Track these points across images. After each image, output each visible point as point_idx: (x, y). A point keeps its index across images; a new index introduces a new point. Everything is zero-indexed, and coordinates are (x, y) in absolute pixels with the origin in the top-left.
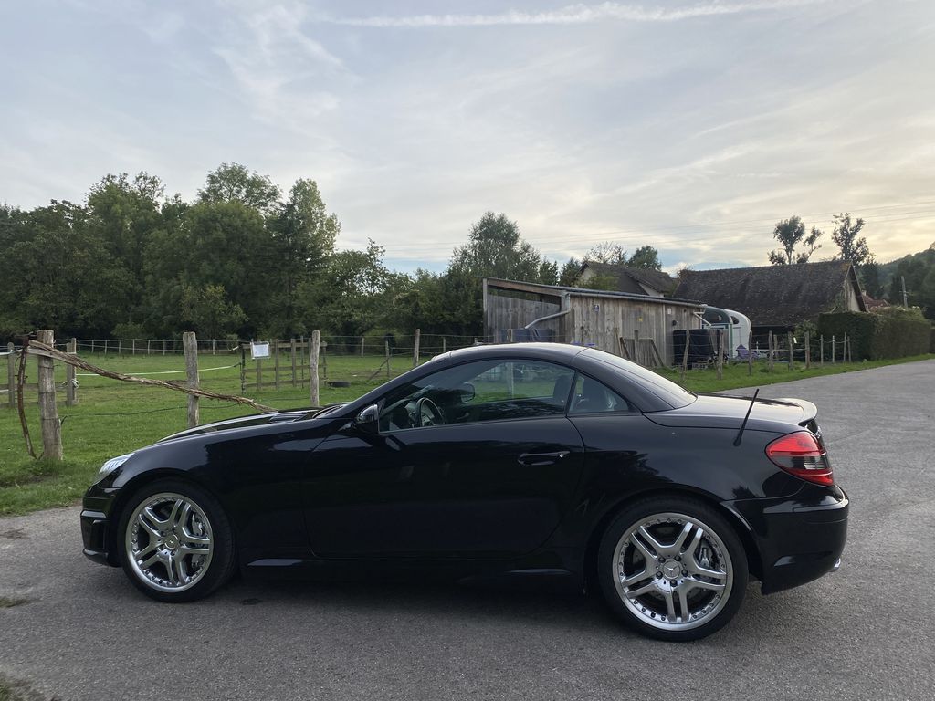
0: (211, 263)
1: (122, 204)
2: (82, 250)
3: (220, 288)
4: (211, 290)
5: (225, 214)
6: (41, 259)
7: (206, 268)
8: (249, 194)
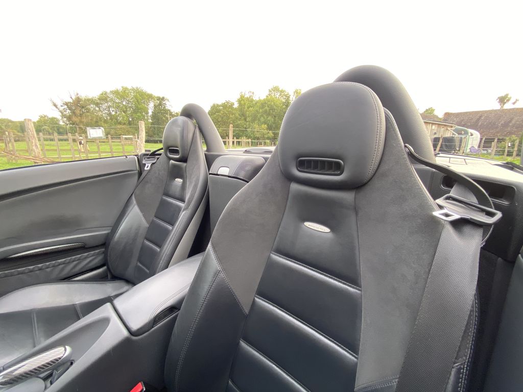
0: (264, 118)
1: (244, 101)
2: (232, 115)
3: (266, 125)
4: (263, 126)
5: (269, 101)
6: (222, 118)
7: (262, 120)
8: (280, 95)
